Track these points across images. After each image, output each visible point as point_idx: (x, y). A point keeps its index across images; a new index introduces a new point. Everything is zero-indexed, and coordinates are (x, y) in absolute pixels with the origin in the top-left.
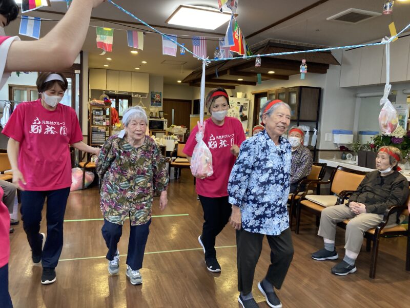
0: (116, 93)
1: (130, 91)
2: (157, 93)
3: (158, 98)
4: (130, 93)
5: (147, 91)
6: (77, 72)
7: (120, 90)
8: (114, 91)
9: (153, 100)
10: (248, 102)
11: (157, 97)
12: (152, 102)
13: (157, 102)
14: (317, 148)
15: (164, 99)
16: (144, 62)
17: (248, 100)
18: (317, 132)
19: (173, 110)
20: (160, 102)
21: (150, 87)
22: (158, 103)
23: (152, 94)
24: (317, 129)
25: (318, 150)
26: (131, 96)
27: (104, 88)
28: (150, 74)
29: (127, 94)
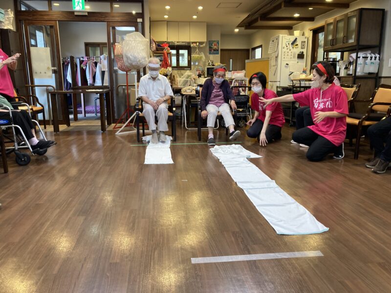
0: (176, 44)
1: (188, 41)
2: (214, 41)
3: (215, 47)
4: (189, 43)
5: (205, 40)
6: (140, 20)
7: (180, 41)
8: (175, 42)
9: (210, 48)
10: (306, 40)
11: (215, 45)
12: (210, 50)
13: (214, 50)
14: (379, 75)
15: (222, 50)
16: (200, 8)
17: (306, 38)
18: (379, 57)
19: (231, 60)
20: (218, 50)
21: (208, 36)
22: (215, 52)
23: (210, 43)
24: (379, 54)
25: (381, 77)
26: (190, 46)
27: (165, 40)
28: (207, 23)
29: (187, 44)
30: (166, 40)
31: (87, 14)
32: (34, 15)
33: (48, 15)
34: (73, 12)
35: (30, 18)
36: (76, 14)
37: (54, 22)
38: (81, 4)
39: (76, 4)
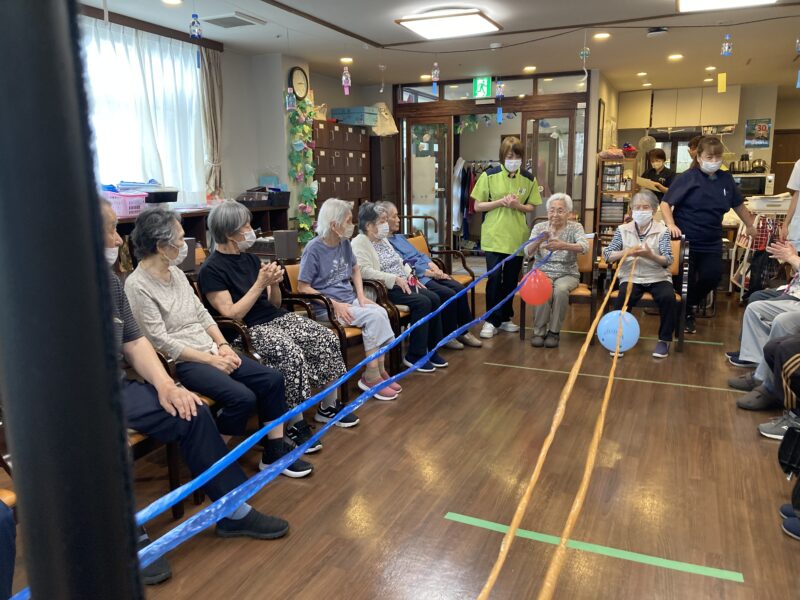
0: (670, 131)
1: (697, 125)
2: (760, 121)
3: (762, 132)
4: (699, 128)
6: (582, 105)
7: (677, 125)
8: (667, 128)
9: (749, 135)
11: (761, 128)
15: (777, 132)
16: (710, 69)
20: (767, 139)
23: (748, 124)
28: (742, 85)
29: (694, 130)
30: (648, 126)
31: (493, 101)
32: (418, 110)
33: (437, 108)
34: (473, 101)
35: (412, 115)
36: (477, 103)
37: (447, 118)
38: (485, 88)
39: (479, 88)
